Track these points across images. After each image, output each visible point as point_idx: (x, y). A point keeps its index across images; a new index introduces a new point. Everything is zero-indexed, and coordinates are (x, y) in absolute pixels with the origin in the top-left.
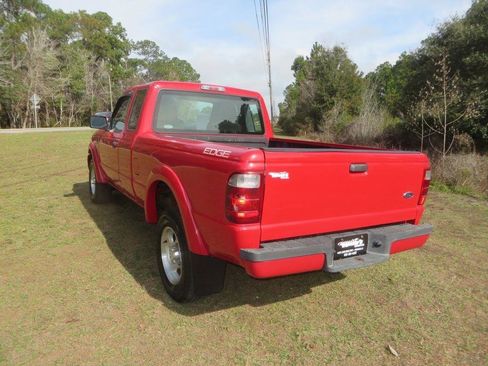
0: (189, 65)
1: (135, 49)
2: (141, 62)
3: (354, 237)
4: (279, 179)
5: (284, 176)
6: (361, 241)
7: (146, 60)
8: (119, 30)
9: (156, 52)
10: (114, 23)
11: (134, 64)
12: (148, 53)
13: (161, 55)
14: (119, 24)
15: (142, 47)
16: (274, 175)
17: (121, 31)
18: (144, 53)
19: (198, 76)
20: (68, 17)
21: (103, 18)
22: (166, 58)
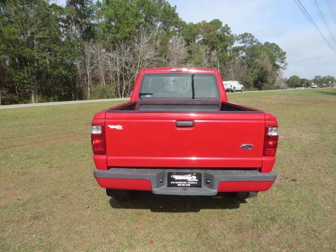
0: (277, 46)
1: (238, 40)
2: (242, 48)
3: (187, 174)
4: (115, 129)
5: (119, 127)
6: (194, 178)
7: (245, 46)
8: (227, 29)
9: (252, 40)
10: (223, 25)
11: (237, 50)
12: (246, 41)
13: (255, 42)
14: (227, 25)
15: (243, 38)
16: (112, 127)
17: (228, 29)
18: (243, 42)
19: (285, 53)
20: (196, 26)
21: (217, 23)
22: (259, 43)
